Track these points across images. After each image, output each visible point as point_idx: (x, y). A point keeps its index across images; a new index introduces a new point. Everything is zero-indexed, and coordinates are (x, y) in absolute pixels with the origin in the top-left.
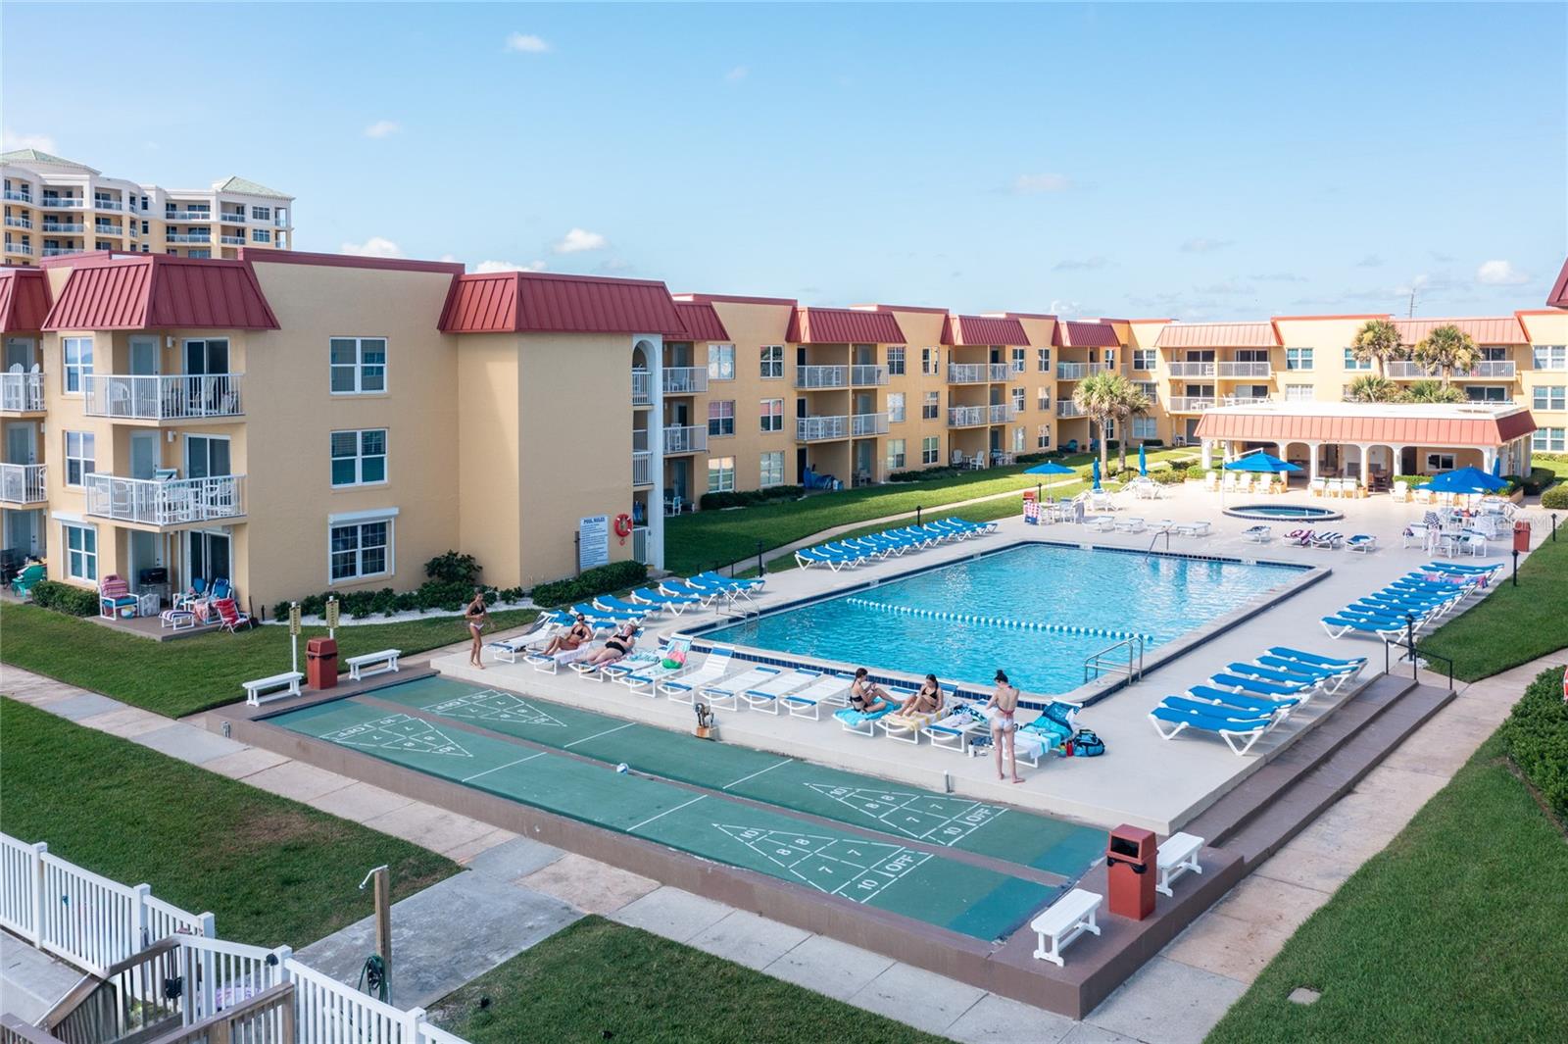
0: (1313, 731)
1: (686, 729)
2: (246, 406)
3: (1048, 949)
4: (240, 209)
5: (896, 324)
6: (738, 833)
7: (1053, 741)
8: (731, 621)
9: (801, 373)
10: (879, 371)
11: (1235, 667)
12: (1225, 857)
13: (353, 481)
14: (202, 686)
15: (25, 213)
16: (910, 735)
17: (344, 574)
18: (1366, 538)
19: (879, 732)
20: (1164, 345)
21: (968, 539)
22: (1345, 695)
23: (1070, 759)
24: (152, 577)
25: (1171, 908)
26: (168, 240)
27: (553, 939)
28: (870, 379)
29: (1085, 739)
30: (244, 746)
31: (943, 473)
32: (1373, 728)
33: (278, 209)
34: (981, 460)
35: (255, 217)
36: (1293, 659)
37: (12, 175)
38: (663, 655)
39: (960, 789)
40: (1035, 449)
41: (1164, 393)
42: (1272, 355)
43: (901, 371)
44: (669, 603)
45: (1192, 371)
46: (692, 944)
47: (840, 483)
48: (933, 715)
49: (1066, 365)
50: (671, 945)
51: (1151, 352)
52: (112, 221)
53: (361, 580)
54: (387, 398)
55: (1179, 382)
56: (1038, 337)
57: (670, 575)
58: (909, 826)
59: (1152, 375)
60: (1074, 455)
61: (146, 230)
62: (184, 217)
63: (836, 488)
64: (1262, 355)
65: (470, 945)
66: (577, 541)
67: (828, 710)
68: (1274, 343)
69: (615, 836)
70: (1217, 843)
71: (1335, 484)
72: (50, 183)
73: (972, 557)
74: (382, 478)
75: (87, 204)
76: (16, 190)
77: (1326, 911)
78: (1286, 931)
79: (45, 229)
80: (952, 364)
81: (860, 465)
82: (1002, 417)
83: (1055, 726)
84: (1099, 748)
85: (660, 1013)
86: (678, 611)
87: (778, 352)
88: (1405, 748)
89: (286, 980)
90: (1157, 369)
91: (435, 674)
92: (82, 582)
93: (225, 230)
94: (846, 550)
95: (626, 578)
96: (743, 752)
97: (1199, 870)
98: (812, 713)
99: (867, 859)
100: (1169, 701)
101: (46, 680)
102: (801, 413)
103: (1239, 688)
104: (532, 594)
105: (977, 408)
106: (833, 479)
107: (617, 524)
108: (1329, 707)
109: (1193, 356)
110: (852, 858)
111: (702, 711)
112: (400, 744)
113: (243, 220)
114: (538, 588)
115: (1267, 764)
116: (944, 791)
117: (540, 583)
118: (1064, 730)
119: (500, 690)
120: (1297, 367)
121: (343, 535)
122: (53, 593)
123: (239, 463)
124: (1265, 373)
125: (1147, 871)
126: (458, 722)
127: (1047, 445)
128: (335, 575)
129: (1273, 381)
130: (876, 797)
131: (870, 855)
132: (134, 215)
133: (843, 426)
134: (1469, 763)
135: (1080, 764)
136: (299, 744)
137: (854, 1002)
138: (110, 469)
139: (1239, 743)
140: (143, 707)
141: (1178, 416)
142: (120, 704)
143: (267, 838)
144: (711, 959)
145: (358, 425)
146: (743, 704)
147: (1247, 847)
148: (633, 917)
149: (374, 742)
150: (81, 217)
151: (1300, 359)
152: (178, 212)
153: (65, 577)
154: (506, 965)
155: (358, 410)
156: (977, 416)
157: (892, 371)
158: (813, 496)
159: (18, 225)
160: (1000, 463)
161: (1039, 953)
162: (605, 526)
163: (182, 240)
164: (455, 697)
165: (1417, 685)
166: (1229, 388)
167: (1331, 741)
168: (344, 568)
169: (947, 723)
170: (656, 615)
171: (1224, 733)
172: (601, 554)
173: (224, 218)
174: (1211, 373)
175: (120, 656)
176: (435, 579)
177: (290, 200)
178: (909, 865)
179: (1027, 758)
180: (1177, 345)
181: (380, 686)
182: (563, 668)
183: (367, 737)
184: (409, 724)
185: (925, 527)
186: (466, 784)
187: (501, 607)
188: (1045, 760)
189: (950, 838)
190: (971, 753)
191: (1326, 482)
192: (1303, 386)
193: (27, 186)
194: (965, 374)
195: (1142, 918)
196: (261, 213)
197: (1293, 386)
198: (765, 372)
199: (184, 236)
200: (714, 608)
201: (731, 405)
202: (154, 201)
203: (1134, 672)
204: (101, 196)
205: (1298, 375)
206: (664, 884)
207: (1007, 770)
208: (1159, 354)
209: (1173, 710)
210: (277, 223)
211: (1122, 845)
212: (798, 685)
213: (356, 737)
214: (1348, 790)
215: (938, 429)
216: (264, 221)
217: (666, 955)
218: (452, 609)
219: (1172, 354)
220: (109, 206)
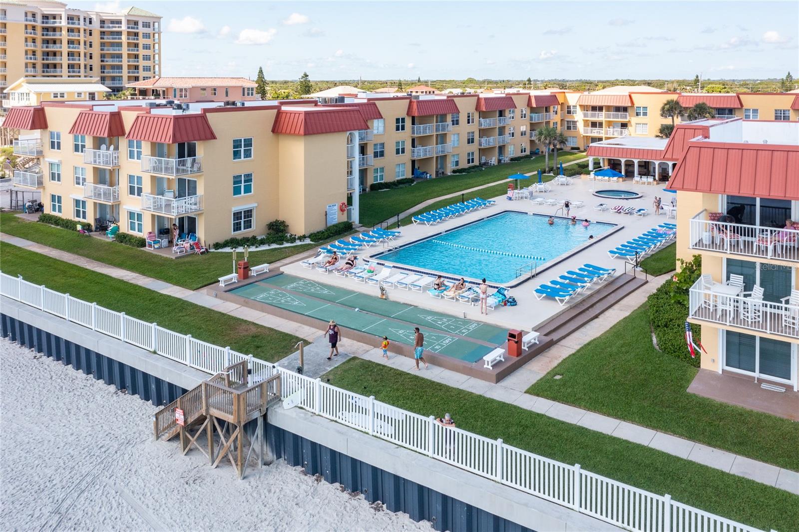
0: (591, 296)
1: (376, 295)
2: (203, 169)
3: (488, 365)
4: (136, 23)
5: (455, 105)
6: (397, 331)
7: (499, 301)
8: (389, 251)
9: (413, 128)
10: (448, 125)
11: (569, 272)
12: (548, 339)
13: (240, 194)
14: (199, 278)
15: (34, 28)
16: (453, 298)
17: (237, 230)
18: (644, 210)
19: (442, 297)
20: (581, 104)
21: (483, 208)
22: (606, 283)
23: (505, 307)
24: (164, 232)
25: (526, 354)
26: (101, 38)
27: (344, 363)
28: (443, 129)
29: (510, 300)
30: (222, 301)
31: (476, 169)
32: (612, 295)
33: (154, 22)
34: (494, 161)
35: (143, 27)
36: (591, 269)
37: (27, 10)
38: (367, 267)
39: (468, 317)
40: (520, 154)
41: (580, 126)
42: (629, 110)
43: (457, 124)
44: (365, 243)
45: (593, 116)
46: (386, 365)
47: (430, 175)
48: (460, 291)
49: (533, 115)
50: (379, 365)
51: (575, 107)
52: (75, 31)
53: (243, 233)
54: (253, 161)
55: (587, 120)
56: (521, 105)
57: (361, 226)
58: (452, 329)
59: (575, 117)
60: (538, 156)
61: (91, 34)
62: (109, 27)
63: (428, 177)
64: (625, 109)
65: (319, 365)
66: (326, 215)
67: (426, 288)
68: (630, 105)
69: (359, 332)
70: (546, 335)
71: (644, 179)
72: (46, 13)
73: (483, 219)
74: (251, 192)
75: (63, 23)
76: (30, 17)
77: (573, 354)
78: (560, 360)
79: (43, 35)
80: (481, 119)
81: (439, 166)
82: (503, 141)
83: (501, 295)
84: (515, 303)
85: (378, 382)
86: (368, 245)
87: (403, 120)
88: (622, 302)
89: (278, 373)
90: (577, 114)
91: (282, 273)
92: (135, 233)
93: (129, 34)
94: (433, 216)
95: (345, 229)
96: (397, 303)
97: (538, 343)
98: (420, 290)
99: (437, 340)
100: (542, 286)
101: (137, 275)
102: (413, 146)
103: (568, 281)
104: (309, 237)
105: (492, 138)
106: (427, 174)
107: (341, 207)
108: (598, 287)
109: (594, 108)
110: (433, 339)
111: (382, 289)
112: (279, 301)
113: (137, 28)
114: (311, 234)
115: (571, 308)
116: (463, 317)
117: (312, 232)
118: (503, 297)
119: (309, 280)
120: (640, 115)
121: (237, 216)
122: (125, 238)
123: (200, 190)
124: (626, 117)
125: (519, 343)
126: (295, 292)
127: (525, 152)
128: (234, 231)
129: (629, 121)
130: (441, 320)
131: (438, 338)
132: (86, 27)
133: (431, 150)
134: (639, 308)
135: (508, 308)
136: (244, 301)
137: (433, 380)
138: (149, 191)
139: (562, 301)
140: (180, 286)
141: (587, 136)
142: (170, 285)
143: (245, 333)
144: (391, 369)
145: (242, 172)
146: (396, 287)
147: (555, 336)
148: (367, 357)
149: (270, 300)
150: (61, 29)
151: (642, 112)
152: (106, 25)
153: (128, 231)
154: (331, 370)
155: (242, 166)
156: (493, 141)
157: (453, 124)
158: (419, 183)
159: (31, 33)
160: (503, 161)
161: (486, 366)
162: (336, 208)
163: (108, 39)
164: (293, 282)
165: (635, 278)
166: (610, 124)
167: (595, 299)
168: (237, 227)
169: (465, 294)
170: (360, 247)
171: (557, 298)
172: (335, 219)
173: (128, 28)
174: (602, 117)
175: (162, 265)
176: (271, 231)
177: (160, 18)
178: (450, 341)
179: (490, 307)
180: (586, 104)
181: (264, 278)
182: (331, 271)
183: (267, 298)
184: (281, 293)
185: (465, 203)
186: (306, 315)
187: (298, 243)
188: (496, 307)
189: (464, 333)
190: (473, 305)
191: (641, 177)
192: (643, 124)
193: (35, 15)
194: (486, 123)
195: (517, 356)
196: (147, 25)
197: (639, 124)
198: (398, 129)
199: (109, 37)
200: (382, 244)
201: (383, 145)
202: (95, 20)
203: (533, 274)
204: (70, 18)
205: (641, 119)
206: (375, 347)
207: (484, 311)
208: (578, 107)
209: (542, 290)
210: (154, 29)
211: (512, 336)
212: (415, 279)
213: (263, 298)
214: (596, 317)
215: (474, 148)
216: (148, 29)
217: (378, 368)
218: (281, 244)
219: (584, 108)
220: (73, 24)
